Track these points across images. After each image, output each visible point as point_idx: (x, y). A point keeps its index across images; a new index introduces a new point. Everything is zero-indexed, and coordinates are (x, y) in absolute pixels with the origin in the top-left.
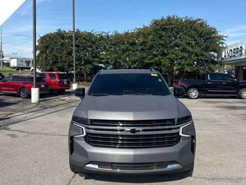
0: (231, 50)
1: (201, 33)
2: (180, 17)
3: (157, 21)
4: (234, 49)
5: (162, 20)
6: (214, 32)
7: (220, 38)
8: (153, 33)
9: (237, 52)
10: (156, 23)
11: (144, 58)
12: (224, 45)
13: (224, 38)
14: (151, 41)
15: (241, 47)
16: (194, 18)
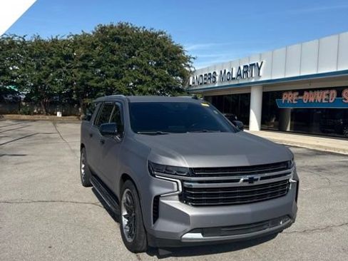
0: (201, 76)
2: (137, 26)
3: (105, 27)
4: (206, 75)
5: (112, 27)
6: (178, 50)
7: (187, 59)
8: (101, 44)
9: (209, 79)
10: (103, 30)
11: (88, 79)
12: (193, 69)
13: (191, 60)
14: (99, 55)
15: (215, 73)
16: (156, 30)
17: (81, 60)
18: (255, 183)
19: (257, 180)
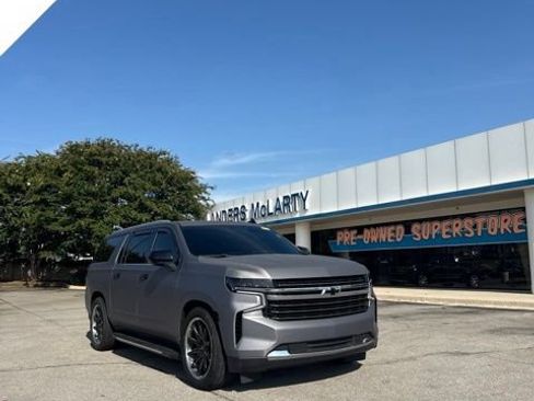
0: (224, 212)
1: (172, 178)
2: (125, 143)
3: (77, 145)
4: (230, 210)
5: (87, 145)
6: (189, 177)
7: (203, 188)
8: (71, 168)
9: (235, 215)
10: (74, 149)
11: (49, 221)
12: (211, 203)
13: (208, 190)
14: (68, 184)
15: (243, 207)
16: (157, 149)
17: (38, 192)
18: (337, 295)
19: (338, 291)
